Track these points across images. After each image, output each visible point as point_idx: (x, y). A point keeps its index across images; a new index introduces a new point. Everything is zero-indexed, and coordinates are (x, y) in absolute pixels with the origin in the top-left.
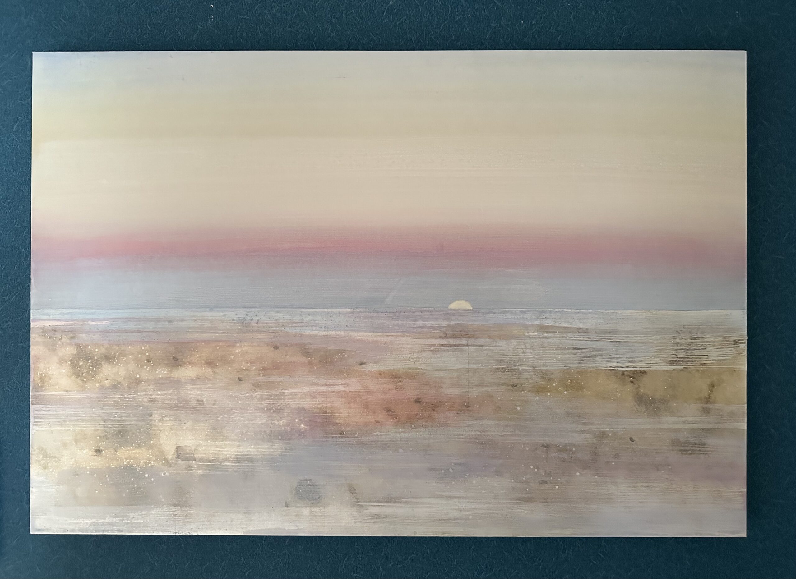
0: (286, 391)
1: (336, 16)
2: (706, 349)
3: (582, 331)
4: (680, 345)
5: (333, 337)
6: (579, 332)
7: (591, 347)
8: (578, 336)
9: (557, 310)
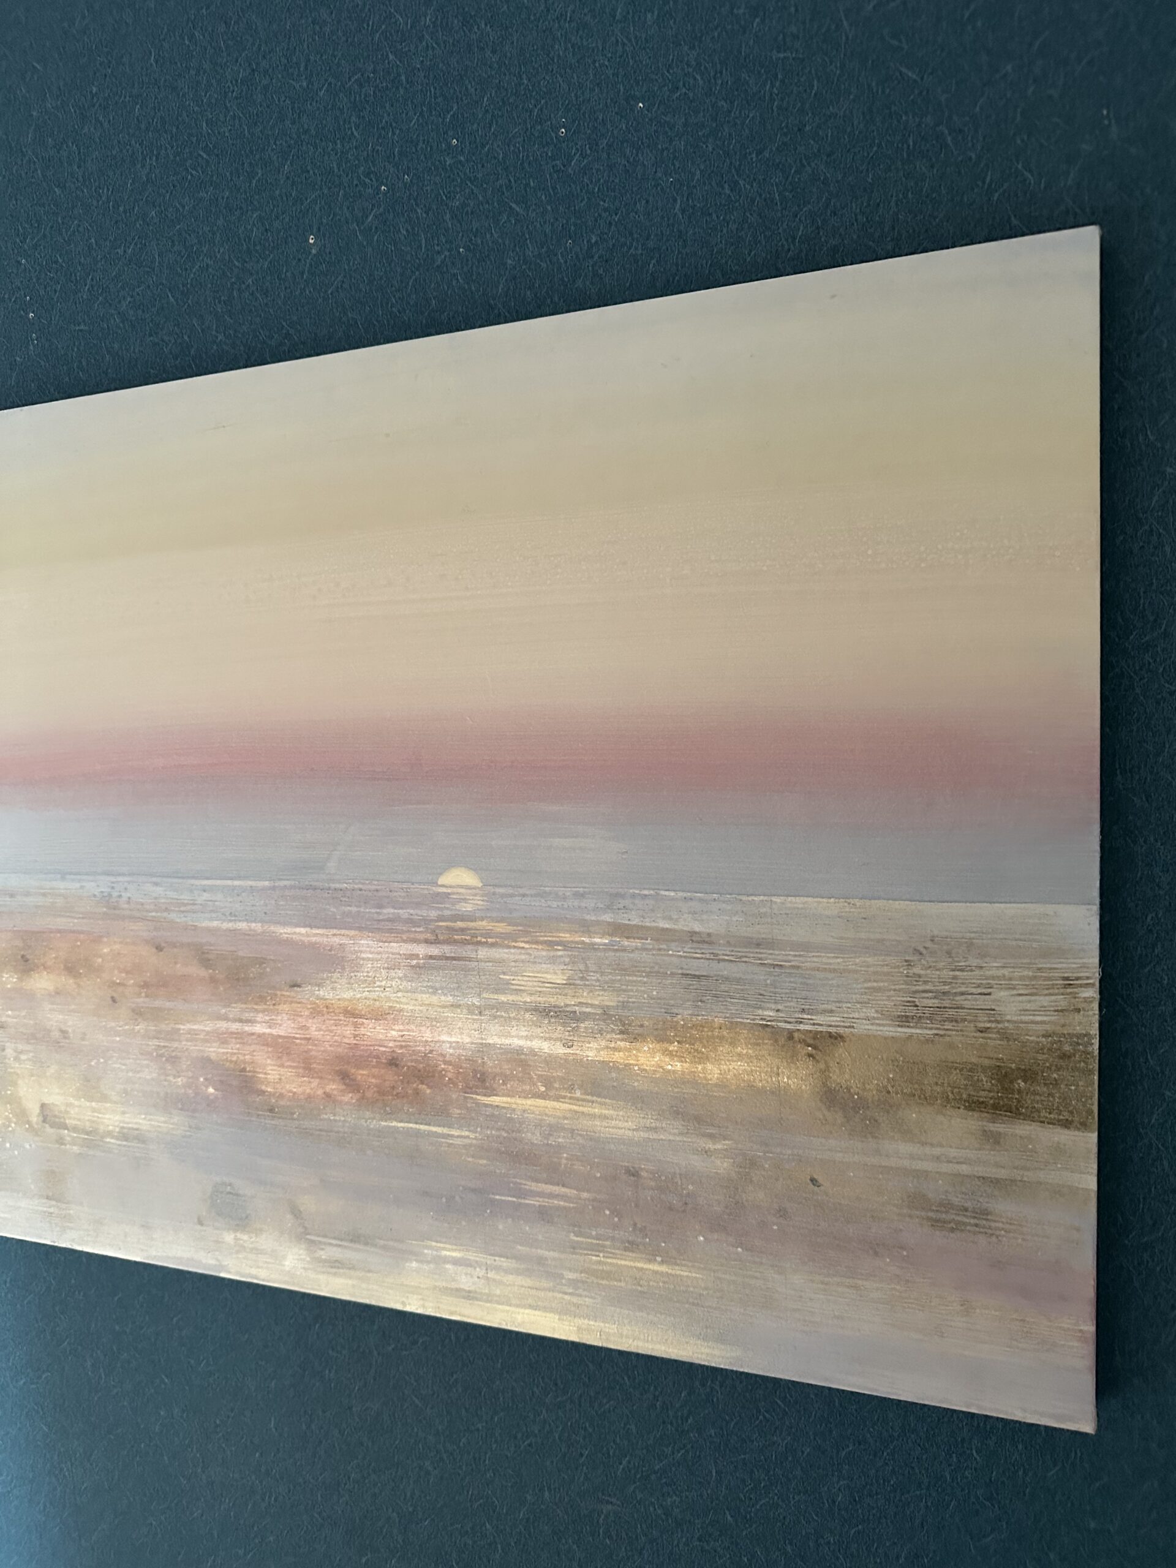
0: (182, 1027)
1: (222, 298)
2: (989, 994)
3: (699, 939)
4: (925, 982)
5: (245, 934)
6: (692, 941)
7: (721, 973)
8: (692, 948)
9: (646, 892)
